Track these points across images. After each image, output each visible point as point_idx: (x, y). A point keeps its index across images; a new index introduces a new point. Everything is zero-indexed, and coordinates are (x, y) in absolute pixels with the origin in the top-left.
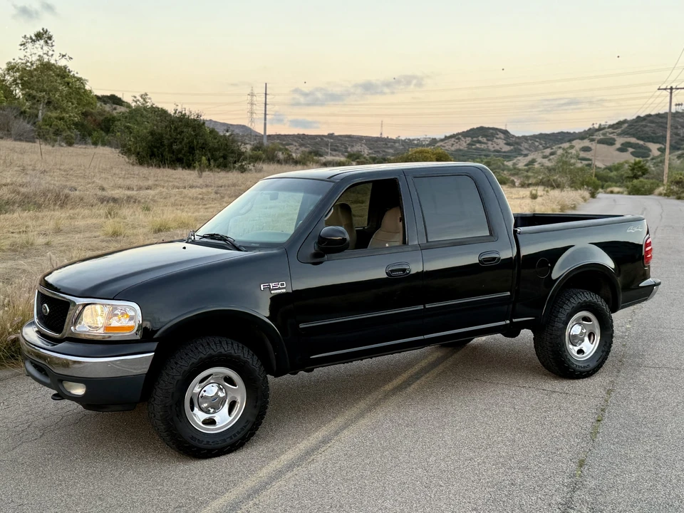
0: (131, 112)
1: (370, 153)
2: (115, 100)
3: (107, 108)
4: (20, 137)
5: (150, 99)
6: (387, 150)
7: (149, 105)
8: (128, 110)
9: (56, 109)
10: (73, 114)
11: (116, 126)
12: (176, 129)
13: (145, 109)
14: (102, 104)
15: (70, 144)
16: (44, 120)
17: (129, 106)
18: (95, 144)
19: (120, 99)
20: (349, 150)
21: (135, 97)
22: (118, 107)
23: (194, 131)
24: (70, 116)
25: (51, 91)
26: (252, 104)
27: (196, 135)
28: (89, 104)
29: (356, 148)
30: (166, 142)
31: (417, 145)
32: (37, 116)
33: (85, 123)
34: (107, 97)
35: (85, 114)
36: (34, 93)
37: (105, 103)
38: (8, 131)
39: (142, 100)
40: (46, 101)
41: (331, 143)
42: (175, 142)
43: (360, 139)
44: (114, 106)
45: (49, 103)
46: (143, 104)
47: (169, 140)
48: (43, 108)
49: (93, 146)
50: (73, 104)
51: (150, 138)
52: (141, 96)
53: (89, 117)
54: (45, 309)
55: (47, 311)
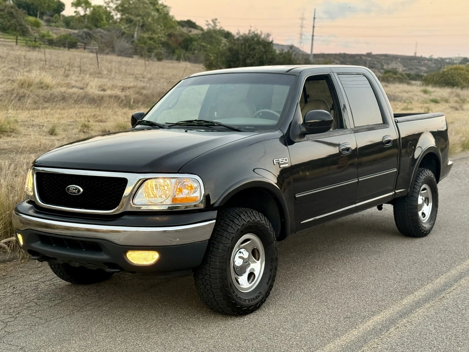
0: (203, 34)
1: (404, 71)
2: (190, 24)
3: (185, 30)
4: (123, 53)
5: (219, 23)
6: (419, 68)
7: (218, 28)
8: (200, 32)
9: (148, 31)
10: (161, 35)
11: (193, 45)
12: (249, 46)
13: (215, 31)
14: (181, 27)
15: (160, 59)
16: (139, 40)
17: (202, 29)
18: (178, 59)
19: (194, 24)
20: (385, 67)
21: (207, 21)
22: (193, 30)
23: (264, 48)
24: (159, 37)
25: (145, 16)
26: (302, 27)
27: (265, 52)
28: (172, 27)
29: (392, 66)
30: (241, 57)
31: (449, 63)
32: (133, 36)
33: (170, 42)
34: (185, 22)
35: (170, 36)
36: (132, 17)
37: (183, 26)
38: (112, 48)
39: (212, 24)
40: (141, 24)
41: (369, 61)
42: (248, 57)
43: (395, 58)
44: (190, 29)
45: (143, 26)
46: (213, 27)
47: (243, 55)
48: (138, 30)
49: (177, 62)
50: (161, 27)
51: (229, 53)
52: (213, 21)
53: (173, 38)
54: (76, 189)
55: (79, 191)
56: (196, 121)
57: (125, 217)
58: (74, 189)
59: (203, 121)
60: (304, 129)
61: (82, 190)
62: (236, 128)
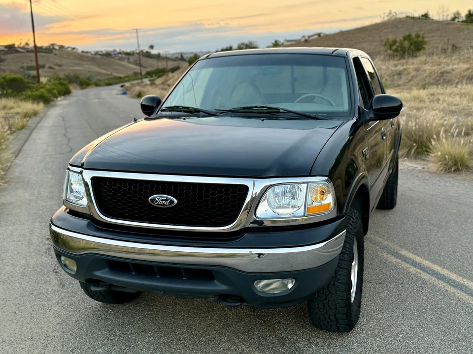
54: (166, 200)
55: (172, 202)
56: (256, 107)
57: (246, 235)
58: (162, 200)
59: (265, 107)
60: (372, 116)
61: (176, 201)
62: (313, 115)
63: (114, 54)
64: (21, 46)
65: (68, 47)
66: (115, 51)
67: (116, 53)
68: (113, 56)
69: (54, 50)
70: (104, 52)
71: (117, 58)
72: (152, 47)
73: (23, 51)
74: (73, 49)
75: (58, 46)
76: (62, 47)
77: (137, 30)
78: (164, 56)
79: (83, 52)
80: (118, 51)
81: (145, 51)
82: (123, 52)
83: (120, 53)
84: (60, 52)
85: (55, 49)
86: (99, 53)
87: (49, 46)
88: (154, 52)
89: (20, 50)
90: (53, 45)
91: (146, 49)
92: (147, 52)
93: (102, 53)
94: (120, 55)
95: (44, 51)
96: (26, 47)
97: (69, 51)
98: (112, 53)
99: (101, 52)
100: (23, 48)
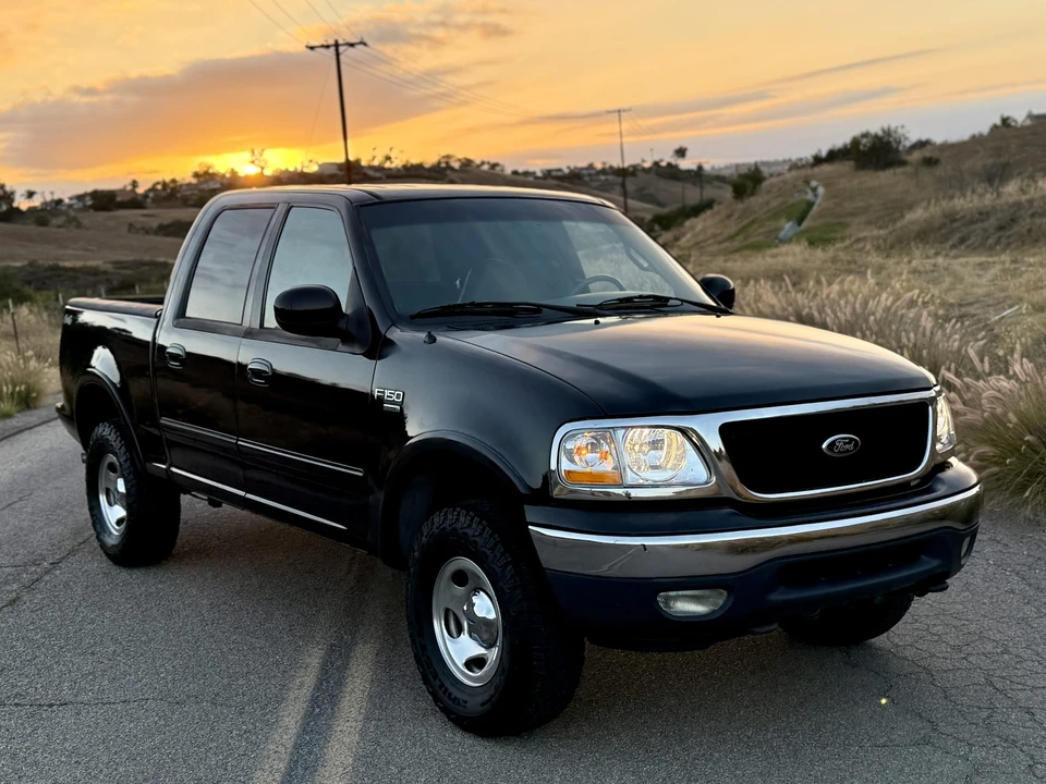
63: (590, 175)
64: (376, 163)
65: (483, 163)
66: (591, 166)
67: (592, 172)
68: (587, 179)
69: (449, 172)
70: (567, 171)
71: (595, 184)
72: (681, 152)
73: (378, 175)
74: (494, 166)
75: (459, 160)
76: (467, 163)
77: (619, 111)
78: (716, 173)
79: (515, 173)
80: (599, 166)
81: (664, 164)
82: (611, 167)
83: (603, 171)
84: (461, 175)
85: (452, 169)
86: (554, 174)
87: (439, 163)
88: (685, 164)
89: (371, 173)
90: (448, 157)
91: (667, 158)
92: (669, 165)
93: (559, 174)
94: (602, 178)
95: (426, 174)
96: (387, 165)
97: (485, 172)
98: (585, 172)
99: (560, 170)
100: (380, 169)
